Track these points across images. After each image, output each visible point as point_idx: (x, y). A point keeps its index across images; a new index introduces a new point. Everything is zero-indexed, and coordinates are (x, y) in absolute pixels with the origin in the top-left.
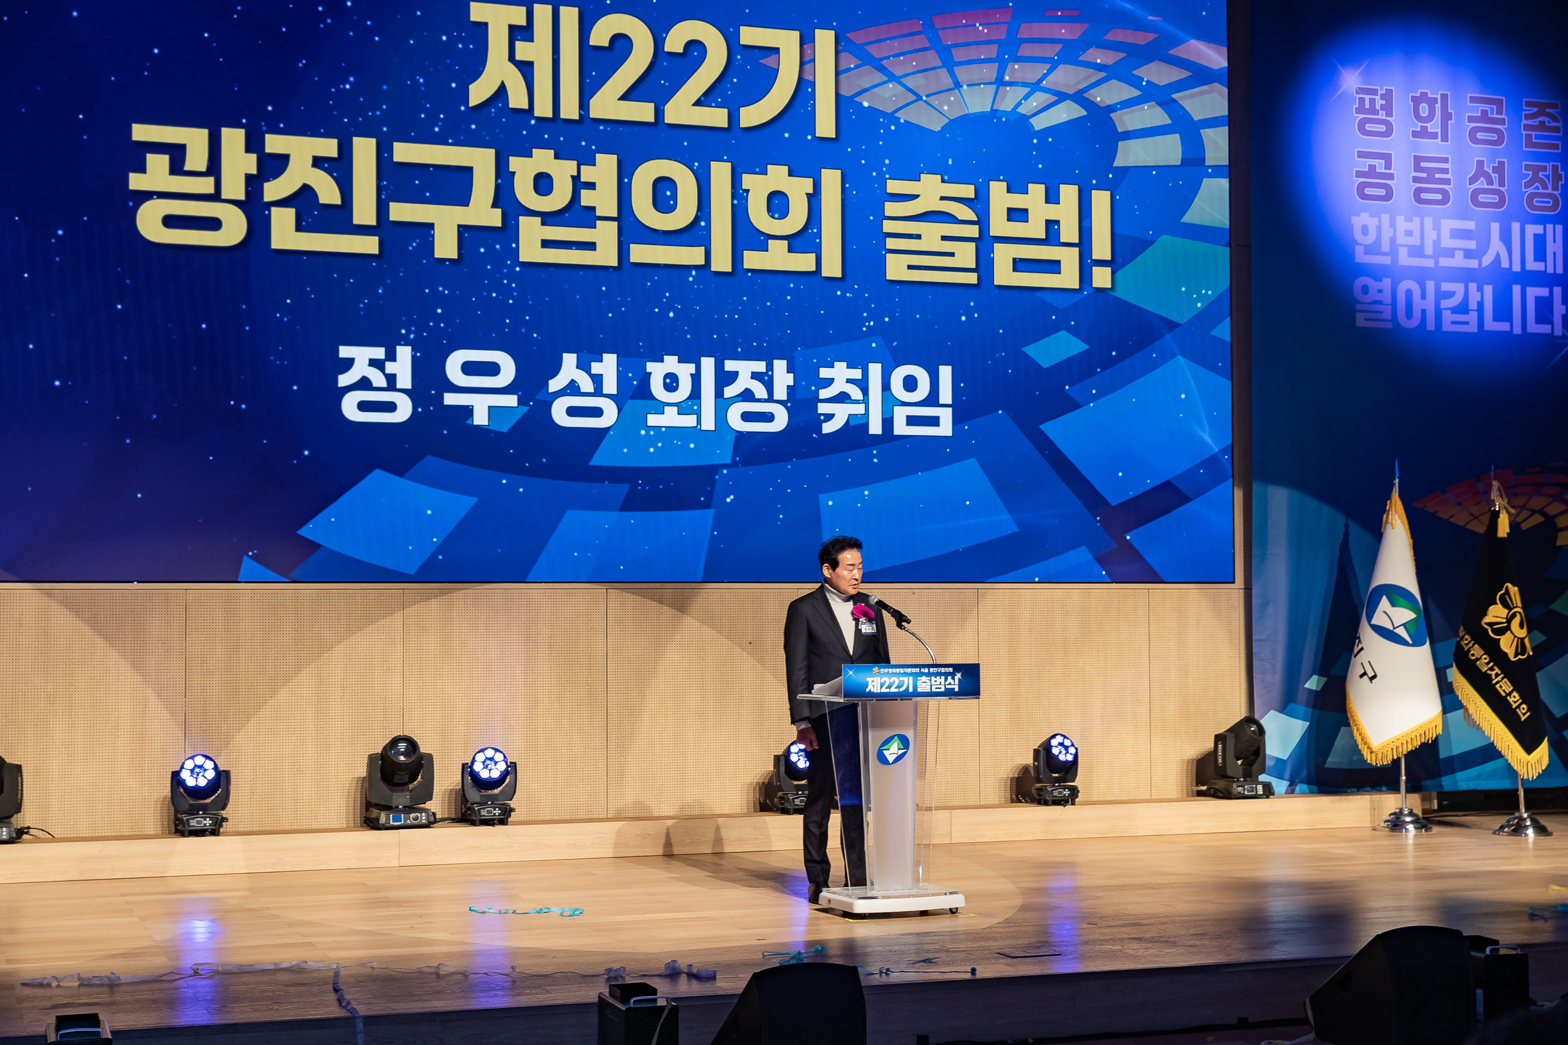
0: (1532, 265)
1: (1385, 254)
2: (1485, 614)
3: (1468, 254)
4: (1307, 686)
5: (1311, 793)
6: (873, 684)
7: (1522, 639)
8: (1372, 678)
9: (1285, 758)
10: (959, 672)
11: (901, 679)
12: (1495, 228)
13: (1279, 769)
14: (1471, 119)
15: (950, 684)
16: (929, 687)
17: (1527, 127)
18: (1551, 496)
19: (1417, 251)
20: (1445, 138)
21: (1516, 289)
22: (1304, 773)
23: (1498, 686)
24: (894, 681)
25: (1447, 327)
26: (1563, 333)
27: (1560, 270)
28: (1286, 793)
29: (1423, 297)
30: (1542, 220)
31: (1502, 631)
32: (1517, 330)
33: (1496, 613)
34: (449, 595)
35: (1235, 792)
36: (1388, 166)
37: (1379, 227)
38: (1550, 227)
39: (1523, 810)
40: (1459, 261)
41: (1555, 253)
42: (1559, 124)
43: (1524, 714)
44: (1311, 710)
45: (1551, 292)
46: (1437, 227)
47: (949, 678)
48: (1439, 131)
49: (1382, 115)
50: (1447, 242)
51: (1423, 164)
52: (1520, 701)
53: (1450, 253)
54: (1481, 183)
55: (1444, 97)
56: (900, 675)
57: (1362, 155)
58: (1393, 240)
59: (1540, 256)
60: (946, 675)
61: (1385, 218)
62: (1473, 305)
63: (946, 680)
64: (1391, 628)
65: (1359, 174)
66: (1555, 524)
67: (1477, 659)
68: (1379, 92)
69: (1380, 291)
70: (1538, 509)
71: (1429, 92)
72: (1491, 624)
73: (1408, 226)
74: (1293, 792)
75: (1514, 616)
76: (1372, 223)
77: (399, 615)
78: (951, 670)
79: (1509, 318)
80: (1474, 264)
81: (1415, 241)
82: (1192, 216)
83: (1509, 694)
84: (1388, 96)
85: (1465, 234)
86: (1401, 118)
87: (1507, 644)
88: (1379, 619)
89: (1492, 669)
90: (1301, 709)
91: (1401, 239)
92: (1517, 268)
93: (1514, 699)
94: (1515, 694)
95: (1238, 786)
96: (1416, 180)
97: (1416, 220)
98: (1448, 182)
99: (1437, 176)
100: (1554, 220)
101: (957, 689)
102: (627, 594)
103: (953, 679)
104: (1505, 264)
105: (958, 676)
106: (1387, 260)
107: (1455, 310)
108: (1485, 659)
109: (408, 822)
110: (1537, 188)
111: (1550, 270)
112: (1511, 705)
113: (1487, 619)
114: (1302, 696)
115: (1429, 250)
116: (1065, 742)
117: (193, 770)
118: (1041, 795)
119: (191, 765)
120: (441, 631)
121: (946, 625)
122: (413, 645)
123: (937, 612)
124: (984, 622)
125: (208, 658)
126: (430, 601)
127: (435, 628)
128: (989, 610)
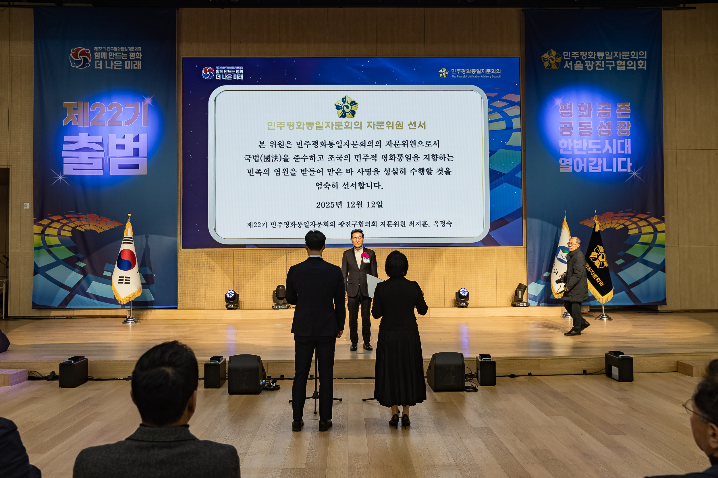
0: (620, 151)
1: (570, 151)
2: (590, 254)
3: (598, 149)
4: (544, 275)
5: (545, 306)
7: (603, 262)
8: (556, 273)
9: (537, 296)
12: (607, 141)
13: (534, 298)
14: (598, 110)
17: (618, 111)
18: (626, 220)
19: (581, 149)
20: (590, 116)
21: (614, 159)
22: (543, 300)
23: (593, 276)
25: (591, 171)
26: (631, 171)
27: (630, 153)
28: (537, 306)
29: (583, 163)
30: (624, 138)
31: (595, 260)
32: (615, 171)
33: (594, 254)
35: (517, 305)
36: (571, 125)
37: (568, 143)
38: (626, 140)
39: (604, 313)
40: (595, 152)
41: (628, 148)
42: (630, 109)
43: (601, 284)
44: (545, 282)
45: (627, 159)
46: (587, 142)
48: (588, 114)
49: (569, 111)
50: (591, 146)
51: (582, 124)
52: (600, 280)
53: (592, 149)
54: (602, 128)
55: (589, 104)
57: (561, 123)
58: (572, 147)
59: (623, 148)
61: (570, 141)
62: (599, 164)
64: (562, 259)
65: (561, 128)
66: (628, 228)
67: (588, 268)
68: (568, 104)
69: (568, 162)
70: (622, 223)
71: (584, 103)
72: (592, 258)
73: (578, 142)
74: (539, 305)
75: (600, 255)
76: (565, 142)
77: (285, 256)
79: (612, 168)
80: (600, 152)
81: (580, 146)
82: (509, 143)
83: (597, 278)
84: (570, 105)
85: (597, 144)
86: (575, 112)
87: (597, 264)
88: (559, 256)
89: (591, 271)
90: (542, 282)
91: (575, 146)
92: (615, 152)
93: (598, 280)
94: (598, 278)
95: (518, 303)
96: (580, 129)
97: (580, 140)
98: (591, 129)
99: (587, 127)
100: (628, 138)
104: (610, 152)
106: (571, 153)
107: (593, 166)
108: (590, 268)
109: (281, 308)
110: (622, 129)
111: (626, 153)
112: (597, 282)
113: (591, 256)
114: (542, 278)
115: (585, 149)
116: (465, 290)
117: (229, 294)
118: (457, 305)
119: (229, 292)
120: (296, 260)
121: (434, 258)
122: (289, 263)
123: (432, 255)
124: (446, 257)
125: (239, 267)
126: (293, 252)
127: (294, 259)
128: (447, 254)
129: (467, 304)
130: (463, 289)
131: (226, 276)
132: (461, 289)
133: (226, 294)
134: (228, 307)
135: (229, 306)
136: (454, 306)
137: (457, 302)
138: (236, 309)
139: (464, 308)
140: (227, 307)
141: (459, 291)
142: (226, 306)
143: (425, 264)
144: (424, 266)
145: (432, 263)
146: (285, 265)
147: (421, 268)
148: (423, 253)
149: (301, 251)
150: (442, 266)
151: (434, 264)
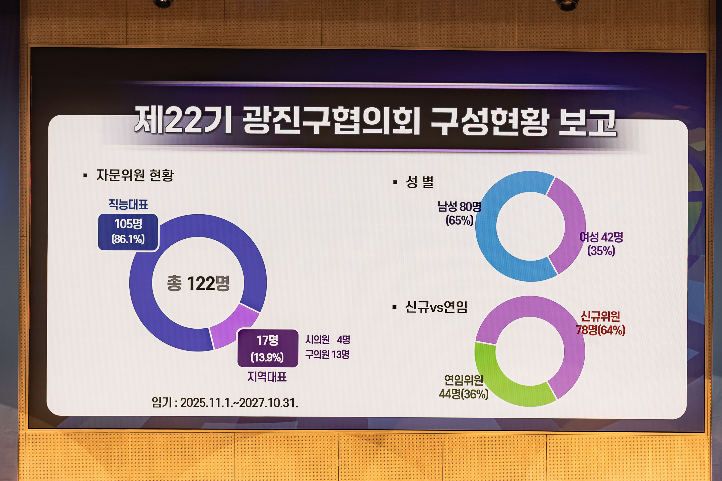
77: (232, 445)
102: (350, 436)
120: (253, 454)
121: (528, 454)
122: (239, 460)
123: (522, 447)
124: (550, 453)
125: (140, 466)
126: (248, 438)
127: (250, 452)
128: (553, 446)
143: (508, 465)
144: (507, 469)
145: (524, 463)
146: (232, 465)
147: (501, 473)
148: (504, 444)
149: (263, 437)
150: (543, 471)
151: (526, 466)
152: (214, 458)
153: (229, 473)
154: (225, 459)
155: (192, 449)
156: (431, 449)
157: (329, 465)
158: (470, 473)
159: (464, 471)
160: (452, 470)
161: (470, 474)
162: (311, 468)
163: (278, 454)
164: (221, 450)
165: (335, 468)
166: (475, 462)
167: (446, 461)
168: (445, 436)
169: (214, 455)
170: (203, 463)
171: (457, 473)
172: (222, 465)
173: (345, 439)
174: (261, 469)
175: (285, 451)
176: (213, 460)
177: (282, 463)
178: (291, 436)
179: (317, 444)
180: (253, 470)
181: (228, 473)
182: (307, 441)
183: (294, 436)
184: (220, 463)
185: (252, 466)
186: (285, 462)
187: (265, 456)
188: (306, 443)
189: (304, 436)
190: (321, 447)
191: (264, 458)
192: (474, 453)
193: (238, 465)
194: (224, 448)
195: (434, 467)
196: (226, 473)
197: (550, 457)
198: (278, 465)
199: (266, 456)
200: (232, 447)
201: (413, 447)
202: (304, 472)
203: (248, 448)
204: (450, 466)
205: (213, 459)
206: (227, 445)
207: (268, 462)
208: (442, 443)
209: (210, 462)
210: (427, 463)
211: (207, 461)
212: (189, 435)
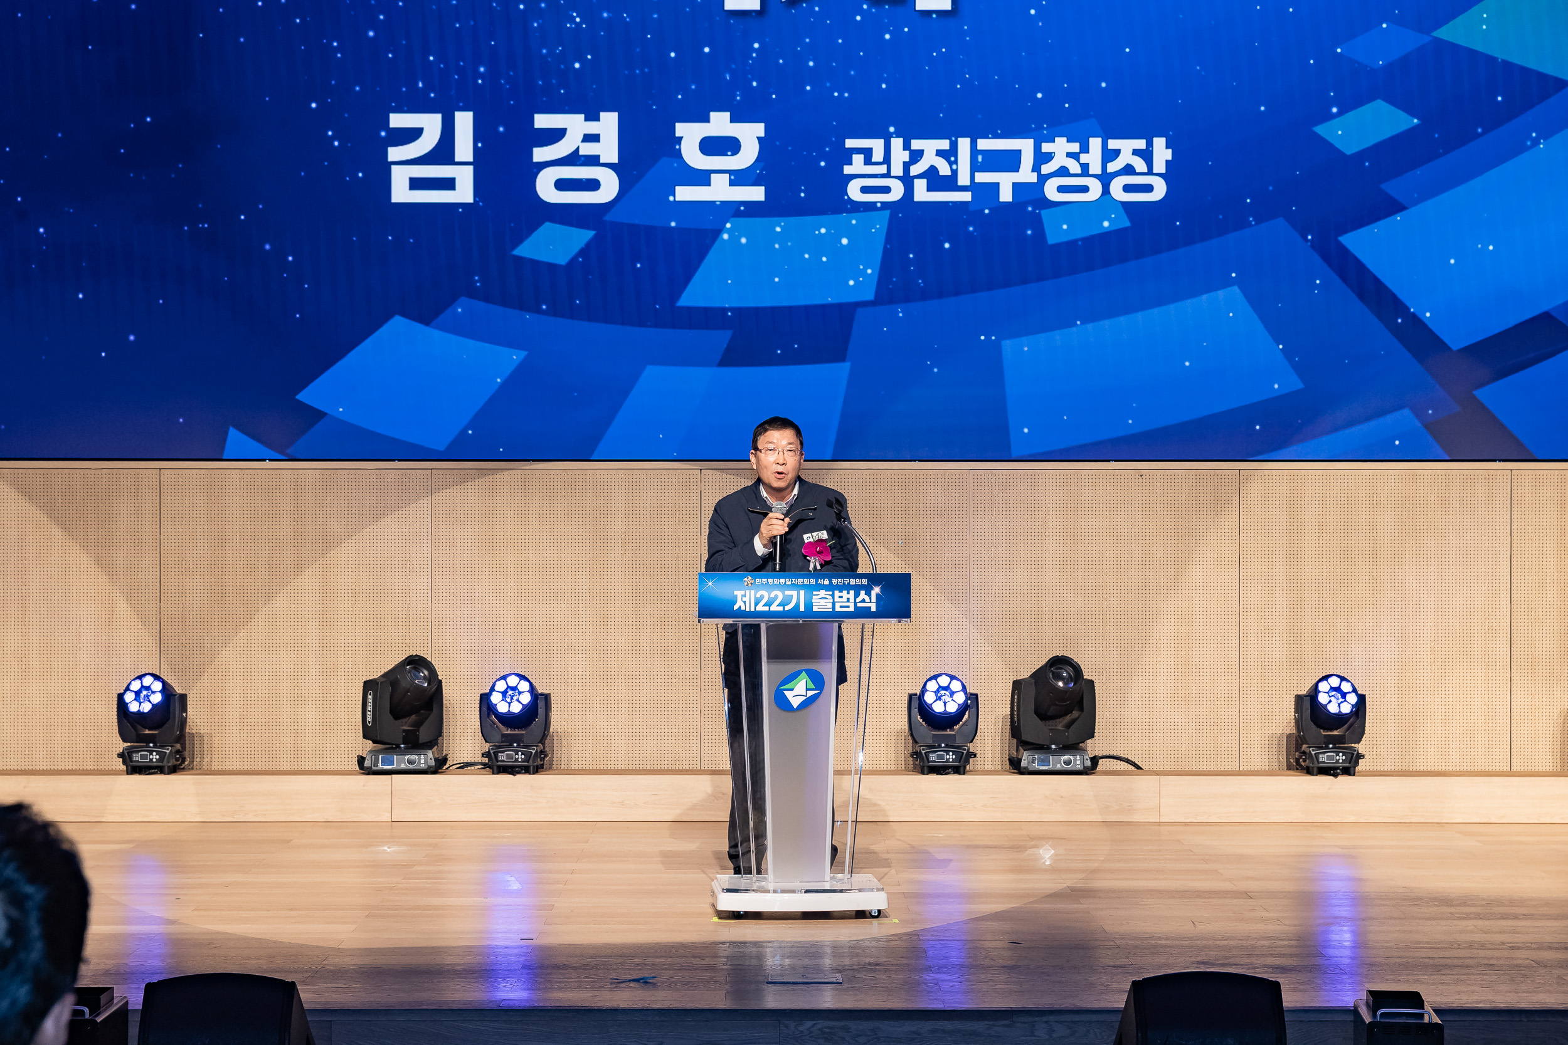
6: (744, 599)
10: (877, 585)
11: (787, 593)
15: (863, 601)
16: (830, 605)
24: (776, 597)
34: (491, 477)
47: (863, 592)
56: (785, 587)
60: (857, 589)
63: (857, 595)
77: (425, 501)
78: (865, 581)
101: (874, 609)
102: (728, 476)
103: (869, 594)
105: (877, 590)
109: (403, 766)
116: (1346, 687)
117: (137, 694)
118: (1304, 761)
119: (136, 685)
120: (480, 523)
121: (1191, 520)
122: (444, 541)
123: (1176, 502)
124: (1249, 516)
125: (188, 555)
126: (466, 484)
127: (473, 520)
128: (1256, 499)
129: (1355, 758)
130: (1334, 682)
131: (122, 606)
132: (1326, 678)
133: (121, 697)
134: (131, 761)
135: (137, 757)
136: (1289, 767)
137: (1304, 746)
138: (174, 770)
139: (1336, 775)
140: (124, 763)
141: (1315, 690)
142: (121, 755)
143: (1140, 549)
144: (1137, 559)
145: (1180, 545)
146: (426, 552)
147: (1122, 570)
148: (1130, 495)
149: (505, 480)
150: (1230, 563)
151: (1187, 552)
152: (379, 534)
153: (418, 573)
154: (407, 537)
155: (321, 513)
156: (939, 509)
157: (677, 551)
158: (1040, 570)
159: (1026, 566)
160: (993, 563)
161: (1040, 573)
162: (631, 559)
163: (545, 523)
164: (397, 513)
165: (691, 559)
166: (1055, 541)
167: (979, 541)
168: (975, 477)
169: (379, 527)
170: (350, 548)
171: (1008, 570)
172: (400, 552)
173: (718, 484)
174: (501, 562)
175: (563, 516)
176: (375, 541)
177: (555, 548)
178: (577, 476)
179: (645, 498)
180: (480, 566)
181: (415, 573)
182: (620, 491)
183: (584, 477)
184: (393, 548)
185: (477, 555)
186: (563, 544)
187: (509, 530)
188: (617, 494)
189: (609, 477)
190: (655, 505)
191: (509, 534)
192: (1051, 520)
193: (441, 552)
194: (404, 509)
195: (947, 555)
196: (411, 573)
197: (1249, 527)
198: (545, 552)
199: (513, 530)
200: (426, 505)
201: (893, 505)
202: (613, 570)
203: (466, 509)
204: (990, 552)
205: (375, 537)
206: (411, 502)
207: (520, 544)
208: (968, 495)
209: (368, 544)
210: (929, 545)
211: (361, 541)
212: (314, 476)
